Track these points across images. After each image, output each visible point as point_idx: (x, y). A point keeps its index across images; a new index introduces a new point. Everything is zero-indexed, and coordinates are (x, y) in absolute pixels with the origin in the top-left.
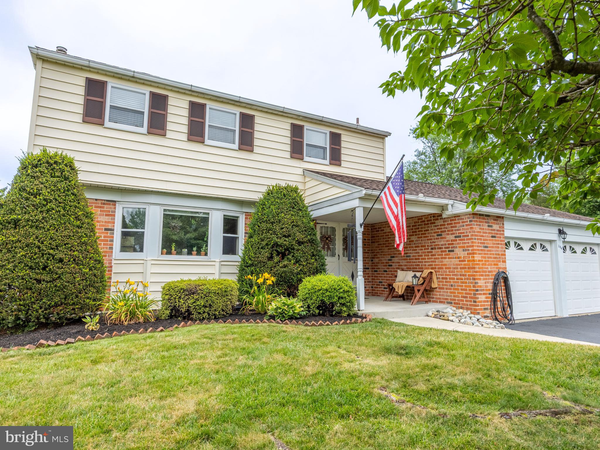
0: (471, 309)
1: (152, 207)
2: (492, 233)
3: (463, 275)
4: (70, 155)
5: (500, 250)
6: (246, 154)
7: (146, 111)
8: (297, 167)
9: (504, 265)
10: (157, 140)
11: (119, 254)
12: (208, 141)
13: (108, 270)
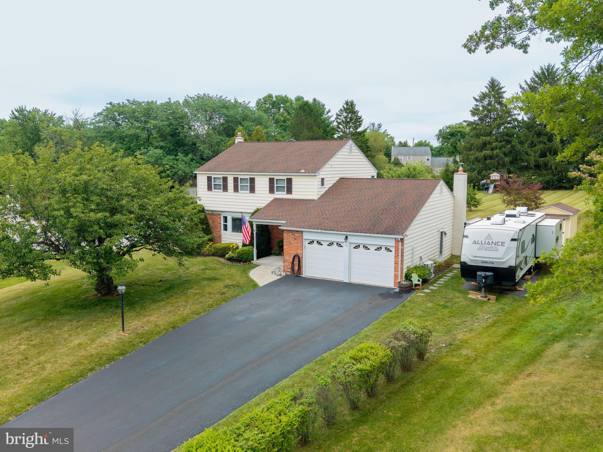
1: (229, 216)
2: (294, 237)
5: (299, 245)
6: (252, 195)
7: (222, 184)
8: (272, 197)
9: (301, 252)
10: (225, 193)
11: (223, 231)
12: (240, 191)
13: (220, 236)
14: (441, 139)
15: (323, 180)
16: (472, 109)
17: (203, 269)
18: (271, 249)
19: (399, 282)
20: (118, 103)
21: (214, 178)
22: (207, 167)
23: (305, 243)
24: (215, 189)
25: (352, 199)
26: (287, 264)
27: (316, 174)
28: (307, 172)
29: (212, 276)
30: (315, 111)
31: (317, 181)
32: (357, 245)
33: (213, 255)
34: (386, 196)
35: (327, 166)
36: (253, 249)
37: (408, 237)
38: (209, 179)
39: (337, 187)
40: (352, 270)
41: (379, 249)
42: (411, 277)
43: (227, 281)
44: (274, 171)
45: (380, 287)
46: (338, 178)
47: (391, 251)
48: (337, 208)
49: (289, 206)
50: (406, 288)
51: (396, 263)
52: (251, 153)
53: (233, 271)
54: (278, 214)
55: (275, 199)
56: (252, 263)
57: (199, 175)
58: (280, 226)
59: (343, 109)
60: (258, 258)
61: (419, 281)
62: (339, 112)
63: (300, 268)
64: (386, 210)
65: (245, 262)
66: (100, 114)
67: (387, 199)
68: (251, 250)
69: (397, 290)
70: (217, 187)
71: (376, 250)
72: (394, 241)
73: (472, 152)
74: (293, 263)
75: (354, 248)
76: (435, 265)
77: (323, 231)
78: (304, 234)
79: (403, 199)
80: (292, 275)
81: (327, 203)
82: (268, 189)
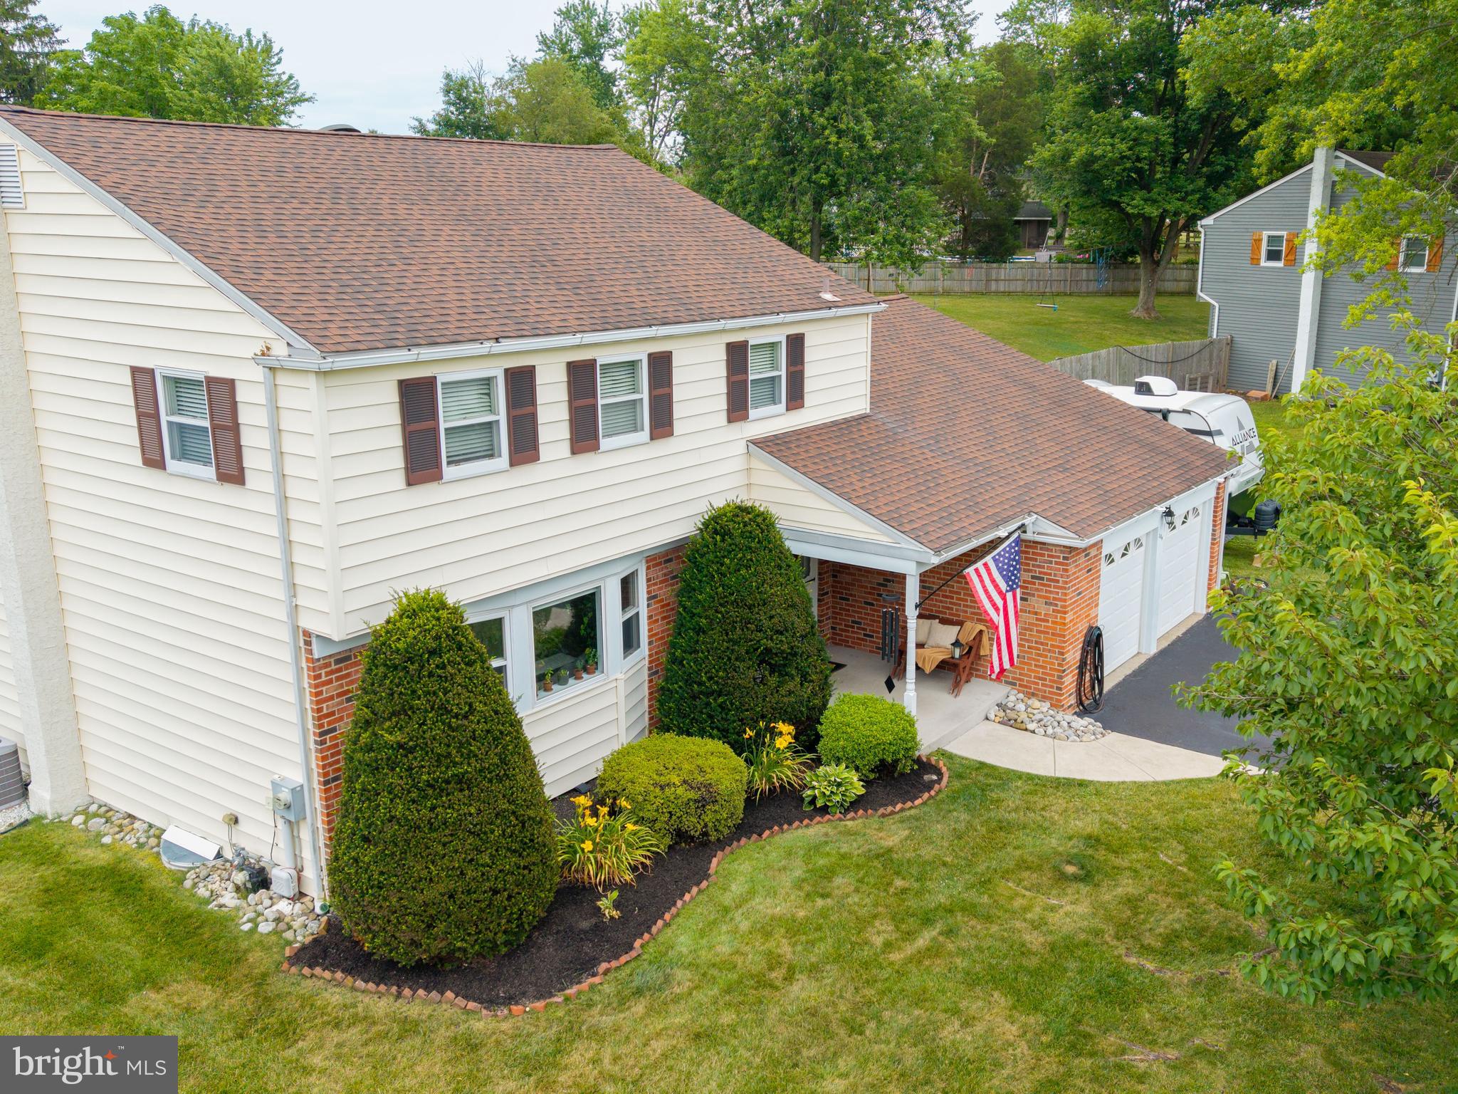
0: (1051, 699)
2: (1088, 566)
3: (1042, 644)
5: (1094, 589)
6: (662, 446)
7: (502, 417)
8: (737, 438)
9: (1097, 611)
10: (525, 475)
12: (605, 442)
26: (1070, 679)
28: (846, 299)
38: (417, 396)
82: (724, 403)
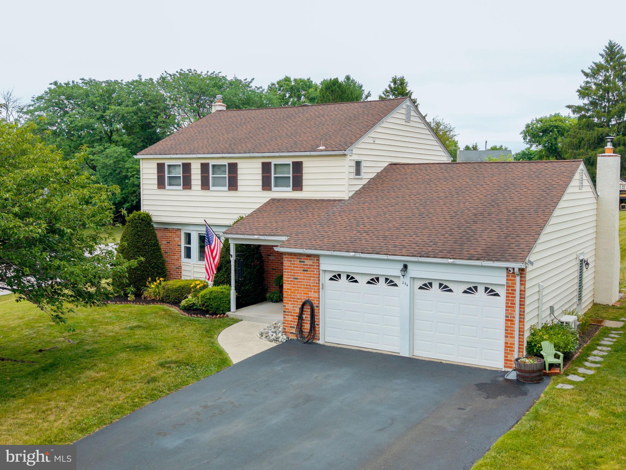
1: (193, 232)
2: (303, 268)
4: (147, 211)
5: (312, 282)
6: (233, 193)
7: (181, 175)
8: (267, 196)
9: (316, 295)
10: (187, 192)
11: (184, 260)
12: (212, 188)
13: (180, 268)
14: (529, 138)
15: (358, 164)
16: (580, 89)
17: (132, 328)
18: (264, 290)
19: (517, 360)
20: (66, 82)
21: (169, 166)
22: (158, 148)
23: (325, 279)
24: (170, 184)
25: (414, 198)
26: (290, 318)
27: (346, 153)
28: (329, 149)
29: (143, 341)
30: (348, 92)
31: (347, 165)
32: (426, 282)
33: (162, 301)
34: (478, 191)
35: (366, 139)
36: (229, 290)
37: (536, 266)
38: (161, 167)
39: (384, 179)
40: (416, 331)
41: (471, 290)
42: (540, 348)
43: (168, 353)
44: (272, 150)
45: (476, 369)
46: (386, 165)
47: (497, 295)
48: (385, 214)
49: (295, 210)
50: (534, 372)
51: (509, 320)
52: (236, 125)
53: (188, 331)
54: (274, 225)
55: (273, 200)
56: (227, 316)
57: (144, 161)
58: (277, 246)
59: (388, 89)
60: (239, 306)
61: (557, 356)
62: (383, 93)
63: (315, 327)
64: (482, 214)
65: (215, 313)
66: (40, 98)
67: (480, 196)
68: (227, 292)
69: (513, 376)
70: (173, 180)
71: (465, 292)
72: (504, 274)
73: (582, 150)
74: (300, 317)
75: (421, 288)
76: (578, 323)
77: (358, 255)
78: (322, 260)
79: (512, 195)
80: (298, 340)
81: (367, 204)
82: (260, 183)
